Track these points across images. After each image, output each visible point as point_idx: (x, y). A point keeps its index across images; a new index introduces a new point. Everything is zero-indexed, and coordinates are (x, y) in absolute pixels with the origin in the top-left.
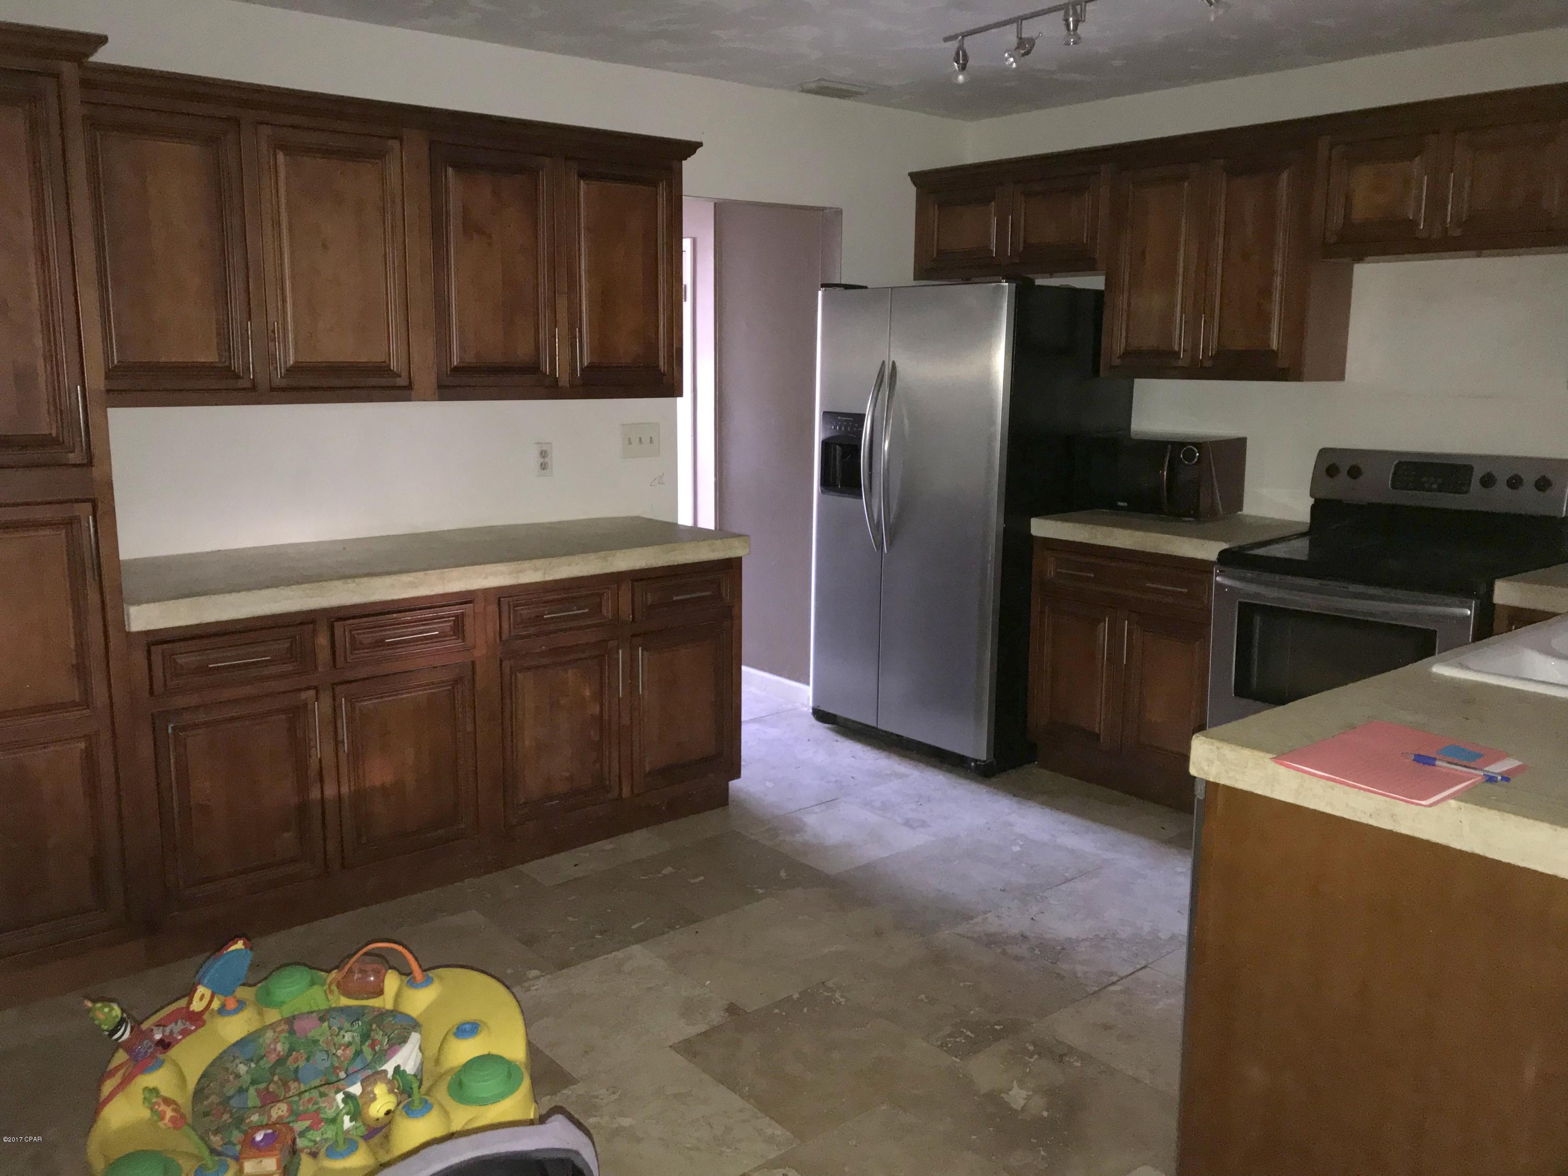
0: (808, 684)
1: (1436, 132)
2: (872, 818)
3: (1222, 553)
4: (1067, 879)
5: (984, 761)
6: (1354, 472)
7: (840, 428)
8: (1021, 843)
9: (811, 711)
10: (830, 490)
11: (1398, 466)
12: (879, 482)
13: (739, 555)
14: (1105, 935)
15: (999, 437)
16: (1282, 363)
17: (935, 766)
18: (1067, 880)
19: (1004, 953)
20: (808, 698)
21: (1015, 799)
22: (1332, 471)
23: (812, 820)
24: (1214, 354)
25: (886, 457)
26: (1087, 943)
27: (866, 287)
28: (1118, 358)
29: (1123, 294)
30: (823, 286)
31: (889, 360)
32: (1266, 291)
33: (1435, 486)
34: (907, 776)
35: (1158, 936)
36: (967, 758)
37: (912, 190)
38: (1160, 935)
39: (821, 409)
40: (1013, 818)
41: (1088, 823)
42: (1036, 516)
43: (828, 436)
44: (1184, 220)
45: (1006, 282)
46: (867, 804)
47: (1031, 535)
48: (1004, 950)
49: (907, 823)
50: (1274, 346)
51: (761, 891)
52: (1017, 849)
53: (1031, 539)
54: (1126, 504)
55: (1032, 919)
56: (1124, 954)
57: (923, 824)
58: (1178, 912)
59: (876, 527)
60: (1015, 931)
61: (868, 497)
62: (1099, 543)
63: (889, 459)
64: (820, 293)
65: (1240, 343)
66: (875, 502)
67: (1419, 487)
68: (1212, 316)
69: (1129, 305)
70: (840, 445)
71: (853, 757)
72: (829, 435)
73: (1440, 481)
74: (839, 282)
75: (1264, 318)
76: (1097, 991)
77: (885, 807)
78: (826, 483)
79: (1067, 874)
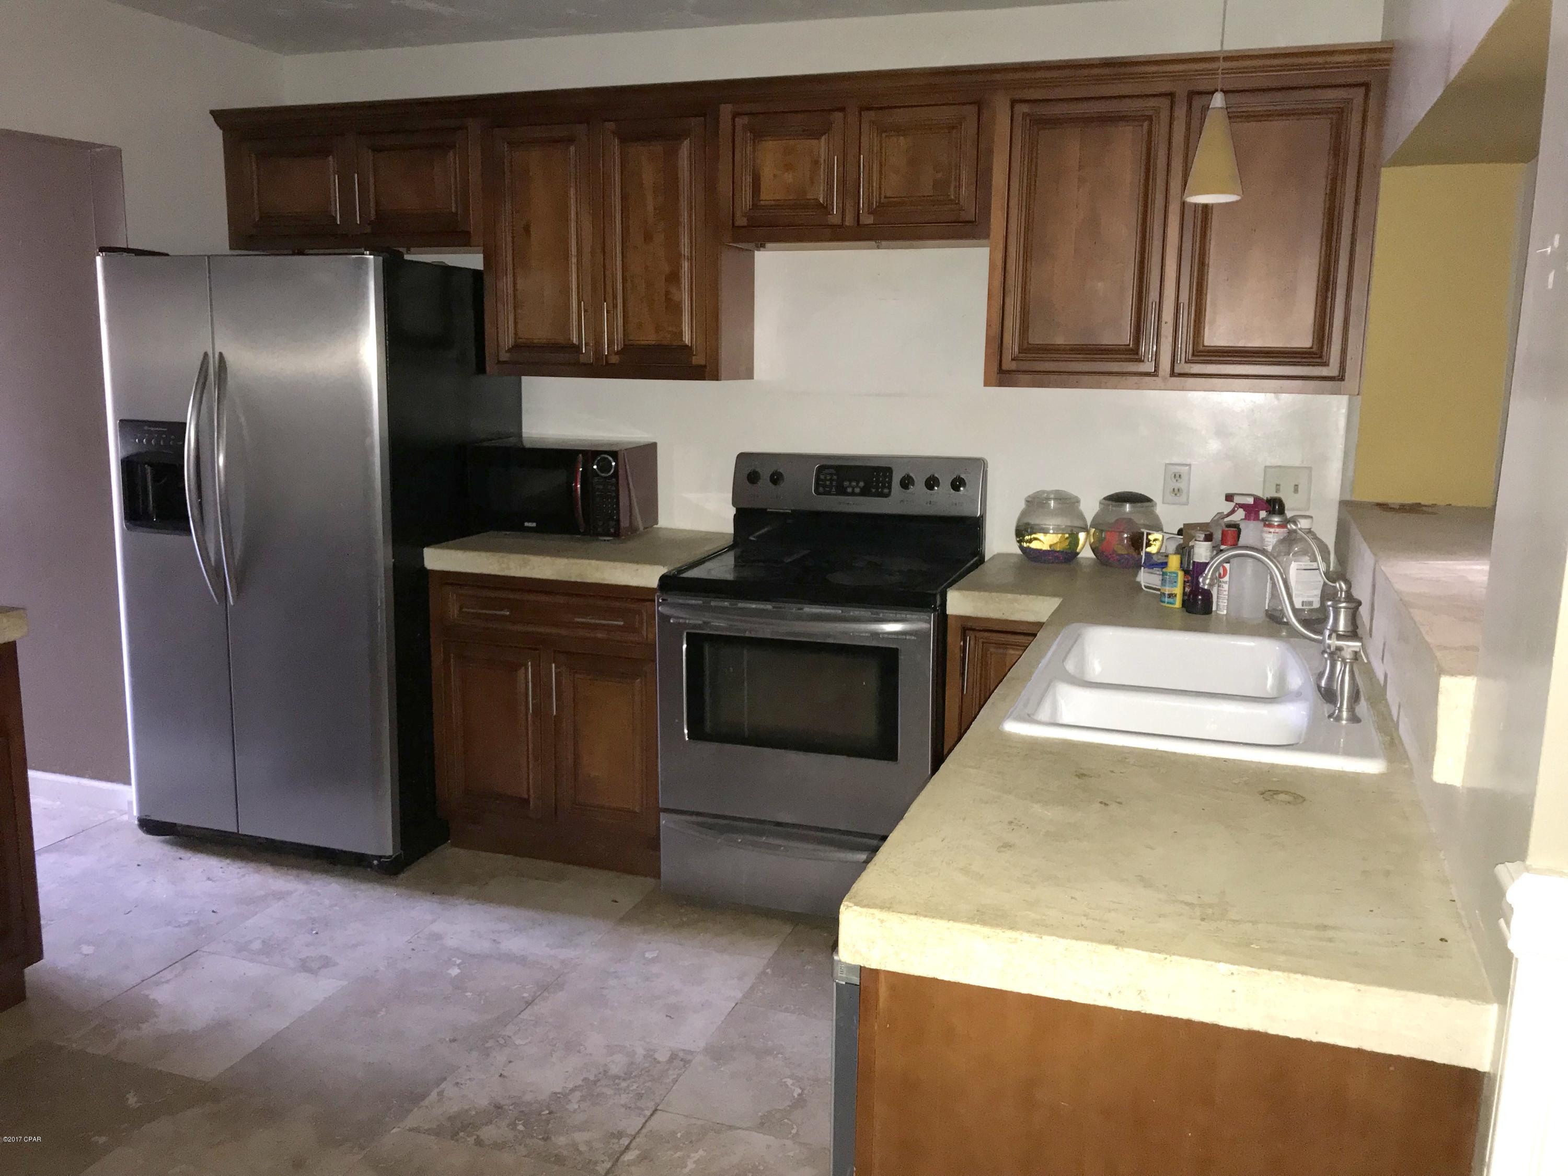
0: (129, 784)
1: (842, 109)
2: (253, 970)
3: (663, 579)
4: (527, 1002)
5: (391, 856)
6: (776, 478)
7: (149, 441)
8: (458, 961)
9: (136, 822)
10: (141, 526)
11: (821, 469)
12: (214, 514)
13: (11, 640)
14: (596, 1076)
15: (377, 451)
16: (697, 360)
17: (325, 871)
18: (529, 1004)
19: (479, 1142)
20: (130, 803)
21: (435, 898)
22: (753, 477)
23: (162, 995)
24: (620, 349)
25: (222, 479)
26: (578, 1094)
27: (167, 255)
28: (507, 352)
29: (506, 275)
30: (102, 250)
31: (214, 354)
32: (674, 278)
33: (857, 490)
34: (289, 893)
35: (655, 1059)
36: (367, 855)
37: (217, 134)
38: (656, 1056)
39: (115, 419)
40: (439, 927)
41: (530, 914)
42: (428, 545)
43: (130, 453)
44: (572, 192)
45: (370, 254)
46: (242, 949)
47: (425, 569)
48: (478, 1136)
49: (305, 966)
50: (687, 340)
51: (102, 1140)
52: (455, 971)
53: (425, 574)
54: (534, 525)
55: (501, 1075)
56: (624, 1099)
57: (326, 963)
58: (667, 1016)
59: (216, 572)
60: (483, 1102)
61: (200, 533)
62: (512, 575)
63: (226, 481)
64: (99, 260)
65: (648, 337)
66: (210, 537)
67: (842, 491)
68: (615, 306)
69: (515, 290)
70: (150, 465)
71: (209, 879)
72: (132, 450)
73: (862, 484)
74: (125, 246)
75: (674, 308)
76: (610, 1168)
77: (269, 948)
78: (133, 515)
79: (525, 995)
